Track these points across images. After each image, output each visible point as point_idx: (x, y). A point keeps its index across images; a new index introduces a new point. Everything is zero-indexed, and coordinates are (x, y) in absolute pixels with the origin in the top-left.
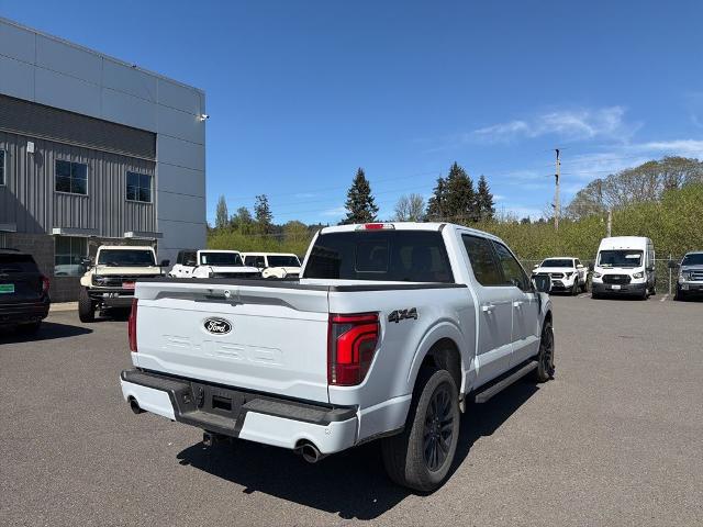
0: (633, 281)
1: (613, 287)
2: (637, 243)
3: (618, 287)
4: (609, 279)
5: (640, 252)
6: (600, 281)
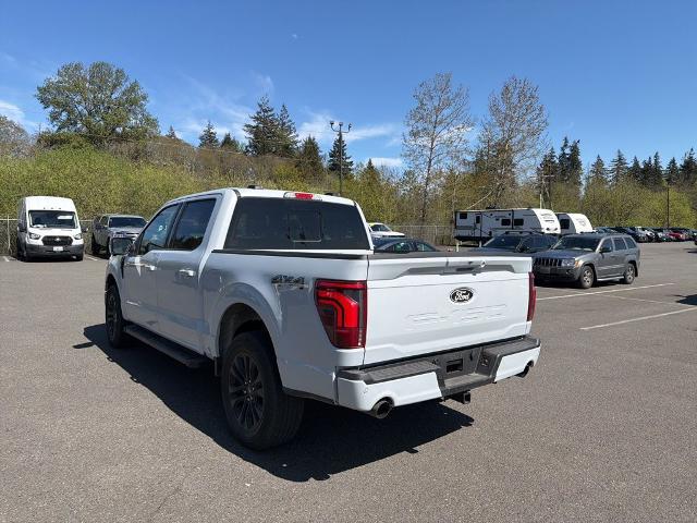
0: (75, 243)
1: (55, 249)
2: (65, 204)
3: (60, 249)
4: (49, 241)
5: (71, 213)
6: (40, 243)
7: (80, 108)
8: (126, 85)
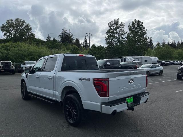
7: (13, 32)
8: (25, 25)
